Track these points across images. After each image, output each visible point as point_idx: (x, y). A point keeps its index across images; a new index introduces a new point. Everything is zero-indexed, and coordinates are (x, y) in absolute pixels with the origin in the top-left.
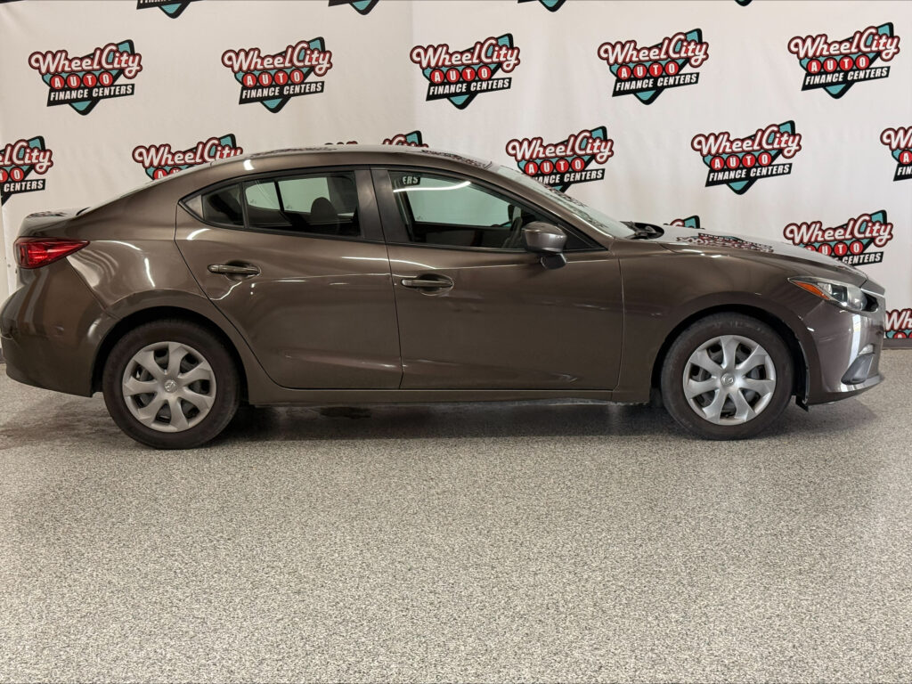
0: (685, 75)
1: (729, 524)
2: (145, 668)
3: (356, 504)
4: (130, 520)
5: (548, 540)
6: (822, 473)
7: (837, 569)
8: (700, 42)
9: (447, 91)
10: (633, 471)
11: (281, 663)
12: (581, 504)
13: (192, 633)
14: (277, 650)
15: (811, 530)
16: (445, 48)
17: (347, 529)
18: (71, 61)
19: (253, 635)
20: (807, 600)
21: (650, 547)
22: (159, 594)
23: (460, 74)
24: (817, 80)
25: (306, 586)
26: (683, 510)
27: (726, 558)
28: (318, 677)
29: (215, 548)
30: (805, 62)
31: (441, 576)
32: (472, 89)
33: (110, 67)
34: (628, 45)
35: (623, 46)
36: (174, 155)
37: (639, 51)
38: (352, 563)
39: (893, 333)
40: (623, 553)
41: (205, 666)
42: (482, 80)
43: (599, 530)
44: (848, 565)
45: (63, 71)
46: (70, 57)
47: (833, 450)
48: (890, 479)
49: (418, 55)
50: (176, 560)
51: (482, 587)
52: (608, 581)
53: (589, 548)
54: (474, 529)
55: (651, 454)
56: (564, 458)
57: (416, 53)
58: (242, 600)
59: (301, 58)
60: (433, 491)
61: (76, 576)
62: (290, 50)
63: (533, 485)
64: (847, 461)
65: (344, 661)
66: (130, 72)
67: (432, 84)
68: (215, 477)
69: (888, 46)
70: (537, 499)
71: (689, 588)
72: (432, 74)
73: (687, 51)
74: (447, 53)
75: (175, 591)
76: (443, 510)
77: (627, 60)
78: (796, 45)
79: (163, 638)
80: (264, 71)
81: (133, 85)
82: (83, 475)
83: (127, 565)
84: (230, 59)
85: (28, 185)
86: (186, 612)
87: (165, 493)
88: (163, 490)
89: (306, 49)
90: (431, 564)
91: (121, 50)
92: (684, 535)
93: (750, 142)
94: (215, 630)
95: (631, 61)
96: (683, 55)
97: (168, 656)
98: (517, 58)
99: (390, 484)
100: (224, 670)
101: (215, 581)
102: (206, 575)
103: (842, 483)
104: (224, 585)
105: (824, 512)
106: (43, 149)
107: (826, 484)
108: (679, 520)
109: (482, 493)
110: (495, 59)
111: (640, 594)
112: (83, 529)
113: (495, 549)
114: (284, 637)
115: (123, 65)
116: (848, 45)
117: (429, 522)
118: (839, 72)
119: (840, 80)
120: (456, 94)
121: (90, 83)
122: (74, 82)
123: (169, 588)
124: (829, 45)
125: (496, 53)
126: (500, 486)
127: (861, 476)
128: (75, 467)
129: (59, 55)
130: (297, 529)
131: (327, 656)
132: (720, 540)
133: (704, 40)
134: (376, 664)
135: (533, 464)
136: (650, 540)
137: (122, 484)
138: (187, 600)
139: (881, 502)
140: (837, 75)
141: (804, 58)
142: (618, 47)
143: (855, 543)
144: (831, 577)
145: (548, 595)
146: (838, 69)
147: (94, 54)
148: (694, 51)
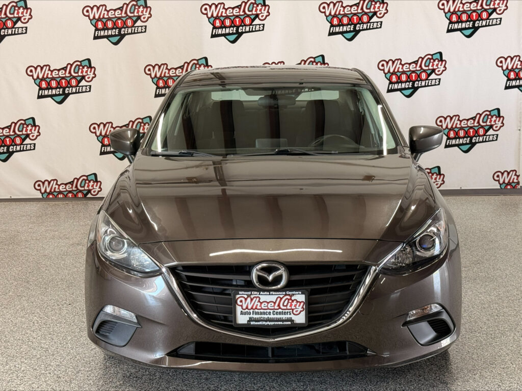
2: (7, 375)
9: (224, 32)
11: (90, 373)
13: (39, 356)
14: (88, 365)
16: (222, 5)
19: (76, 358)
22: (22, 334)
23: (232, 22)
28: (111, 380)
29: (60, 309)
32: (240, 31)
36: (52, 71)
39: (504, 185)
41: (44, 374)
42: (246, 25)
49: (206, 9)
50: (35, 316)
57: (204, 8)
58: (72, 338)
59: (132, 11)
62: (125, 6)
65: (128, 372)
67: (215, 28)
68: (67, 269)
69: (500, 5)
72: (214, 21)
74: (224, 8)
75: (32, 333)
79: (21, 359)
80: (109, 19)
83: (5, 319)
84: (88, 11)
86: (37, 344)
87: (34, 278)
88: (33, 276)
94: (53, 355)
97: (23, 369)
98: (268, 12)
100: (55, 376)
102: (52, 325)
110: (254, 12)
114: (94, 358)
118: (470, 21)
120: (229, 34)
123: (28, 331)
125: (255, 9)
131: (118, 369)
134: (147, 373)
137: (9, 272)
138: (39, 338)
146: (469, 19)
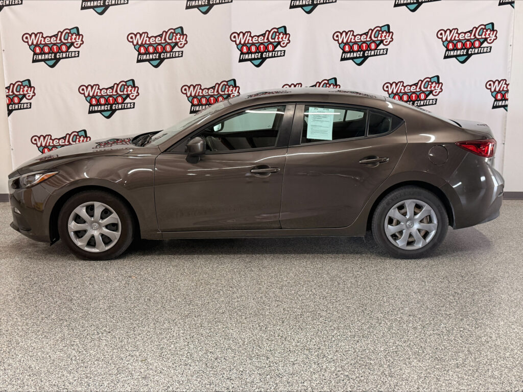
0: (380, 49)
1: (410, 325)
3: (189, 305)
4: (53, 316)
5: (302, 335)
6: (461, 286)
7: (479, 363)
8: (389, 32)
9: (250, 57)
10: (351, 282)
12: (322, 307)
15: (460, 331)
16: (249, 34)
17: (181, 325)
18: (45, 38)
20: (464, 390)
21: (363, 343)
23: (257, 48)
24: (452, 53)
25: (151, 372)
26: (382, 313)
27: (410, 353)
30: (446, 43)
31: (235, 365)
32: (264, 56)
33: (66, 41)
34: (349, 33)
35: (347, 34)
36: (101, 90)
37: (355, 36)
38: (181, 353)
40: (347, 347)
42: (269, 51)
43: (332, 328)
44: (486, 360)
45: (41, 44)
46: (44, 36)
47: (466, 269)
48: (501, 291)
49: (235, 37)
51: (260, 375)
52: (339, 371)
53: (327, 343)
54: (257, 326)
55: (361, 270)
56: (311, 272)
57: (233, 36)
59: (170, 38)
60: (235, 296)
61: (11, 361)
62: (164, 33)
63: (293, 292)
64: (475, 277)
66: (77, 44)
67: (242, 53)
69: (491, 35)
70: (296, 303)
71: (390, 378)
72: (242, 48)
73: (381, 37)
74: (250, 36)
76: (240, 310)
77: (349, 41)
78: (441, 34)
80: (151, 45)
81: (79, 52)
82: (34, 281)
84: (132, 38)
85: (22, 106)
89: (173, 33)
90: (230, 354)
91: (72, 32)
92: (384, 333)
93: (415, 87)
95: (351, 42)
96: (379, 38)
98: (289, 40)
99: (210, 290)
101: (95, 368)
103: (474, 294)
104: (99, 371)
105: (466, 316)
106: (30, 86)
107: (465, 294)
108: (380, 322)
109: (264, 297)
110: (276, 40)
111: (359, 383)
112: (24, 323)
113: (269, 343)
115: (73, 41)
116: (469, 34)
117: (231, 319)
118: (464, 49)
119: (465, 53)
120: (255, 59)
121: (55, 50)
122: (46, 49)
124: (459, 34)
125: (277, 37)
126: (274, 292)
127: (484, 289)
128: (31, 275)
129: (38, 35)
130: (152, 325)
132: (406, 338)
133: (391, 31)
135: (293, 276)
136: (363, 337)
139: (499, 309)
140: (463, 51)
141: (445, 41)
142: (344, 34)
143: (488, 342)
144: (477, 370)
145: (301, 383)
146: (464, 47)
147: (57, 35)
148: (385, 36)
